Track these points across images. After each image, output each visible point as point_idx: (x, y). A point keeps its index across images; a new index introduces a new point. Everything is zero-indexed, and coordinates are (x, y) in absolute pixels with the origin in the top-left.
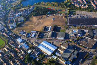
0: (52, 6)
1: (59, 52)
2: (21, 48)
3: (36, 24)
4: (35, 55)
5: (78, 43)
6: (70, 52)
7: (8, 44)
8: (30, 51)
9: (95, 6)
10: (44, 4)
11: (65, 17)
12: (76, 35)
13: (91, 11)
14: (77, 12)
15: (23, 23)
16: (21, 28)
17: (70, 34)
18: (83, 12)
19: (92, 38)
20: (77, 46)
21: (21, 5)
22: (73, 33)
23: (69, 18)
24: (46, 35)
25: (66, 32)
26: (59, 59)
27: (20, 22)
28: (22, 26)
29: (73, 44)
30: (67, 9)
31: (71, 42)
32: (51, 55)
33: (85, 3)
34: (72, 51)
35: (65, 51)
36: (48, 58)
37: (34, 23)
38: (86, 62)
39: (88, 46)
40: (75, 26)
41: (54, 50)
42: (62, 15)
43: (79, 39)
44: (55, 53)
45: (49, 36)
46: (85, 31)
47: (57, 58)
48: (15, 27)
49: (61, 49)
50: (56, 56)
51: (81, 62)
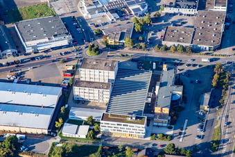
1: (82, 103)
5: (152, 43)
6: (136, 86)
17: (85, 14)
20: (154, 53)
22: (101, 10)
25: (59, 12)
26: (105, 126)
31: (115, 48)
32: (53, 129)
34: (146, 77)
35: (117, 88)
36: (43, 148)
38: (229, 98)
41: (51, 99)
43: (145, 28)
44: (67, 111)
47: (94, 133)
49: (90, 84)
50: (79, 123)
51: (212, 105)
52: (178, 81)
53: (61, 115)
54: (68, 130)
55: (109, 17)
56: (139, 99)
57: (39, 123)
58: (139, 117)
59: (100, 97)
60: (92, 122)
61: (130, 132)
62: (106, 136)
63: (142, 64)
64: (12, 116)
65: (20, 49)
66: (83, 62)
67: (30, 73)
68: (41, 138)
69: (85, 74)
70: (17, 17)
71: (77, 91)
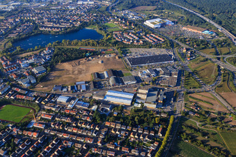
0: (86, 45)
1: (139, 98)
2: (74, 107)
3: (76, 72)
4: (106, 111)
5: (158, 84)
6: (154, 95)
7: (44, 109)
8: (94, 108)
9: (151, 41)
10: (70, 44)
11: (119, 57)
12: (149, 75)
13: (150, 48)
14: (132, 50)
15: (47, 75)
16: (49, 82)
17: (140, 76)
18: (140, 49)
19: (171, 75)
20: (158, 87)
21: (18, 48)
22: (144, 75)
23: (126, 58)
24: (105, 83)
25: (133, 75)
26: (145, 105)
27: (39, 73)
28: (50, 80)
29: (151, 86)
30: (115, 48)
31: (148, 85)
32: (132, 104)
33: (137, 38)
34: (156, 93)
35: (148, 95)
37: (71, 72)
38: (178, 100)
39: (171, 84)
40: (142, 67)
41: (132, 97)
42: (113, 55)
43: (156, 80)
45: (111, 84)
46: (157, 69)
47: (142, 106)
48: (37, 83)
49: (141, 93)
50: (138, 103)
51: (174, 101)
52: (165, 94)
53: (134, 100)
54: (136, 105)
55: (146, 77)
56: (154, 98)
57: (128, 103)
58: (154, 103)
59: (144, 97)
60: (142, 103)
61: (153, 106)
62: (145, 107)
63: (155, 89)
64: (122, 100)
65: (123, 84)
66: (140, 88)
67: (126, 90)
68: (128, 106)
69: (140, 91)
70: (123, 76)
71: (138, 95)
